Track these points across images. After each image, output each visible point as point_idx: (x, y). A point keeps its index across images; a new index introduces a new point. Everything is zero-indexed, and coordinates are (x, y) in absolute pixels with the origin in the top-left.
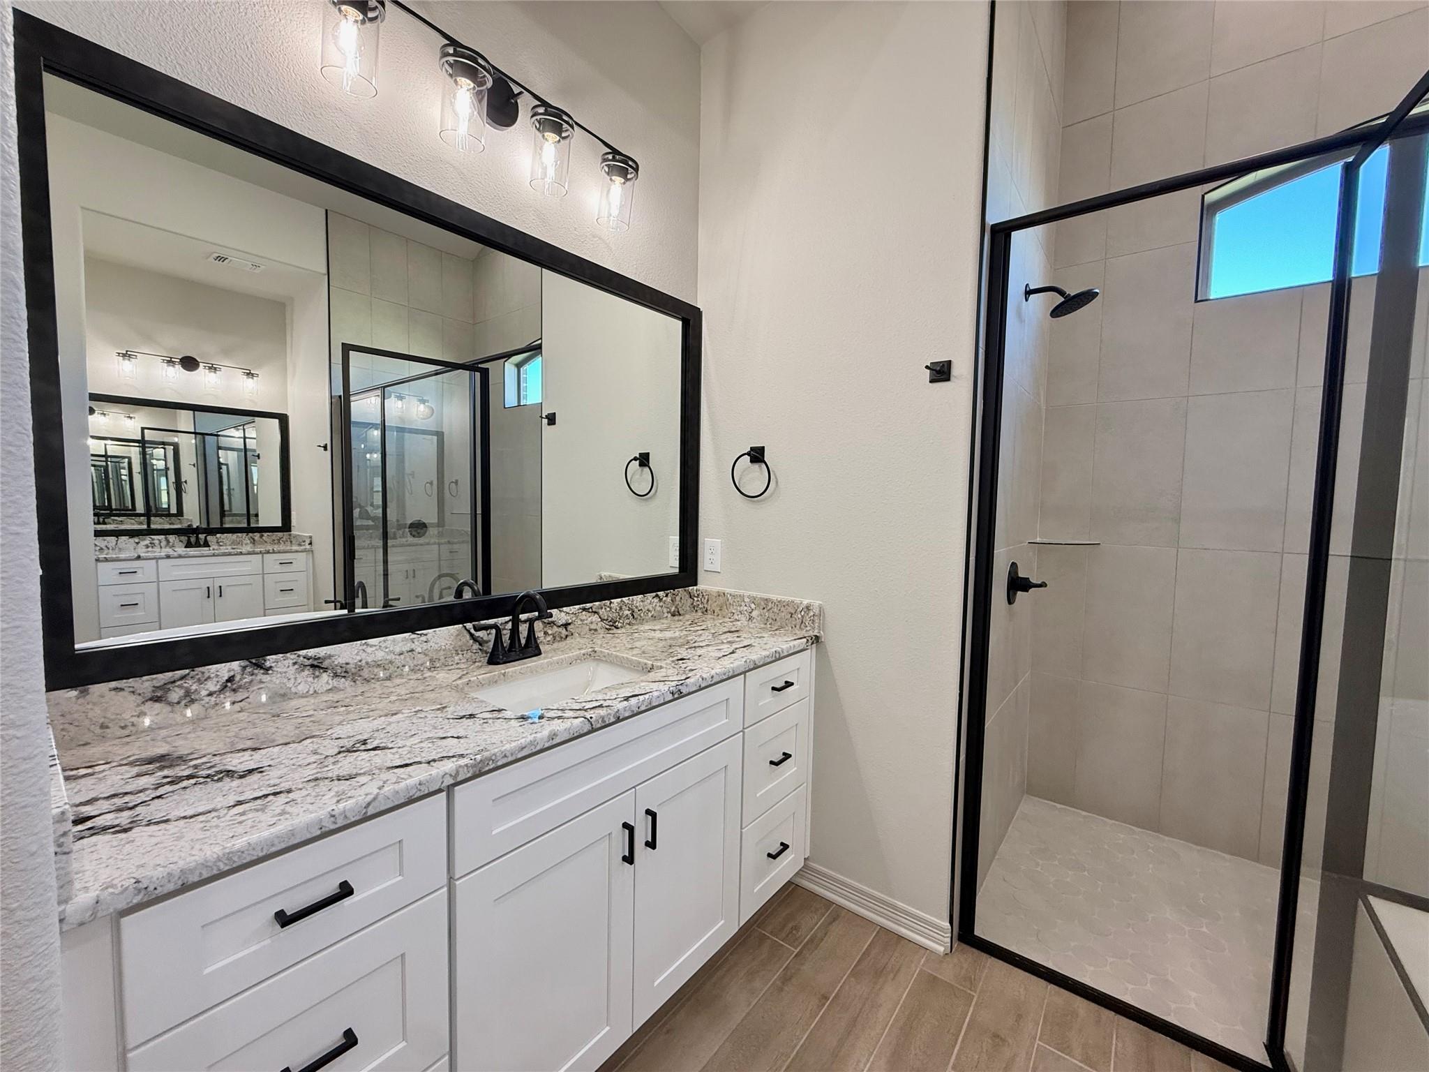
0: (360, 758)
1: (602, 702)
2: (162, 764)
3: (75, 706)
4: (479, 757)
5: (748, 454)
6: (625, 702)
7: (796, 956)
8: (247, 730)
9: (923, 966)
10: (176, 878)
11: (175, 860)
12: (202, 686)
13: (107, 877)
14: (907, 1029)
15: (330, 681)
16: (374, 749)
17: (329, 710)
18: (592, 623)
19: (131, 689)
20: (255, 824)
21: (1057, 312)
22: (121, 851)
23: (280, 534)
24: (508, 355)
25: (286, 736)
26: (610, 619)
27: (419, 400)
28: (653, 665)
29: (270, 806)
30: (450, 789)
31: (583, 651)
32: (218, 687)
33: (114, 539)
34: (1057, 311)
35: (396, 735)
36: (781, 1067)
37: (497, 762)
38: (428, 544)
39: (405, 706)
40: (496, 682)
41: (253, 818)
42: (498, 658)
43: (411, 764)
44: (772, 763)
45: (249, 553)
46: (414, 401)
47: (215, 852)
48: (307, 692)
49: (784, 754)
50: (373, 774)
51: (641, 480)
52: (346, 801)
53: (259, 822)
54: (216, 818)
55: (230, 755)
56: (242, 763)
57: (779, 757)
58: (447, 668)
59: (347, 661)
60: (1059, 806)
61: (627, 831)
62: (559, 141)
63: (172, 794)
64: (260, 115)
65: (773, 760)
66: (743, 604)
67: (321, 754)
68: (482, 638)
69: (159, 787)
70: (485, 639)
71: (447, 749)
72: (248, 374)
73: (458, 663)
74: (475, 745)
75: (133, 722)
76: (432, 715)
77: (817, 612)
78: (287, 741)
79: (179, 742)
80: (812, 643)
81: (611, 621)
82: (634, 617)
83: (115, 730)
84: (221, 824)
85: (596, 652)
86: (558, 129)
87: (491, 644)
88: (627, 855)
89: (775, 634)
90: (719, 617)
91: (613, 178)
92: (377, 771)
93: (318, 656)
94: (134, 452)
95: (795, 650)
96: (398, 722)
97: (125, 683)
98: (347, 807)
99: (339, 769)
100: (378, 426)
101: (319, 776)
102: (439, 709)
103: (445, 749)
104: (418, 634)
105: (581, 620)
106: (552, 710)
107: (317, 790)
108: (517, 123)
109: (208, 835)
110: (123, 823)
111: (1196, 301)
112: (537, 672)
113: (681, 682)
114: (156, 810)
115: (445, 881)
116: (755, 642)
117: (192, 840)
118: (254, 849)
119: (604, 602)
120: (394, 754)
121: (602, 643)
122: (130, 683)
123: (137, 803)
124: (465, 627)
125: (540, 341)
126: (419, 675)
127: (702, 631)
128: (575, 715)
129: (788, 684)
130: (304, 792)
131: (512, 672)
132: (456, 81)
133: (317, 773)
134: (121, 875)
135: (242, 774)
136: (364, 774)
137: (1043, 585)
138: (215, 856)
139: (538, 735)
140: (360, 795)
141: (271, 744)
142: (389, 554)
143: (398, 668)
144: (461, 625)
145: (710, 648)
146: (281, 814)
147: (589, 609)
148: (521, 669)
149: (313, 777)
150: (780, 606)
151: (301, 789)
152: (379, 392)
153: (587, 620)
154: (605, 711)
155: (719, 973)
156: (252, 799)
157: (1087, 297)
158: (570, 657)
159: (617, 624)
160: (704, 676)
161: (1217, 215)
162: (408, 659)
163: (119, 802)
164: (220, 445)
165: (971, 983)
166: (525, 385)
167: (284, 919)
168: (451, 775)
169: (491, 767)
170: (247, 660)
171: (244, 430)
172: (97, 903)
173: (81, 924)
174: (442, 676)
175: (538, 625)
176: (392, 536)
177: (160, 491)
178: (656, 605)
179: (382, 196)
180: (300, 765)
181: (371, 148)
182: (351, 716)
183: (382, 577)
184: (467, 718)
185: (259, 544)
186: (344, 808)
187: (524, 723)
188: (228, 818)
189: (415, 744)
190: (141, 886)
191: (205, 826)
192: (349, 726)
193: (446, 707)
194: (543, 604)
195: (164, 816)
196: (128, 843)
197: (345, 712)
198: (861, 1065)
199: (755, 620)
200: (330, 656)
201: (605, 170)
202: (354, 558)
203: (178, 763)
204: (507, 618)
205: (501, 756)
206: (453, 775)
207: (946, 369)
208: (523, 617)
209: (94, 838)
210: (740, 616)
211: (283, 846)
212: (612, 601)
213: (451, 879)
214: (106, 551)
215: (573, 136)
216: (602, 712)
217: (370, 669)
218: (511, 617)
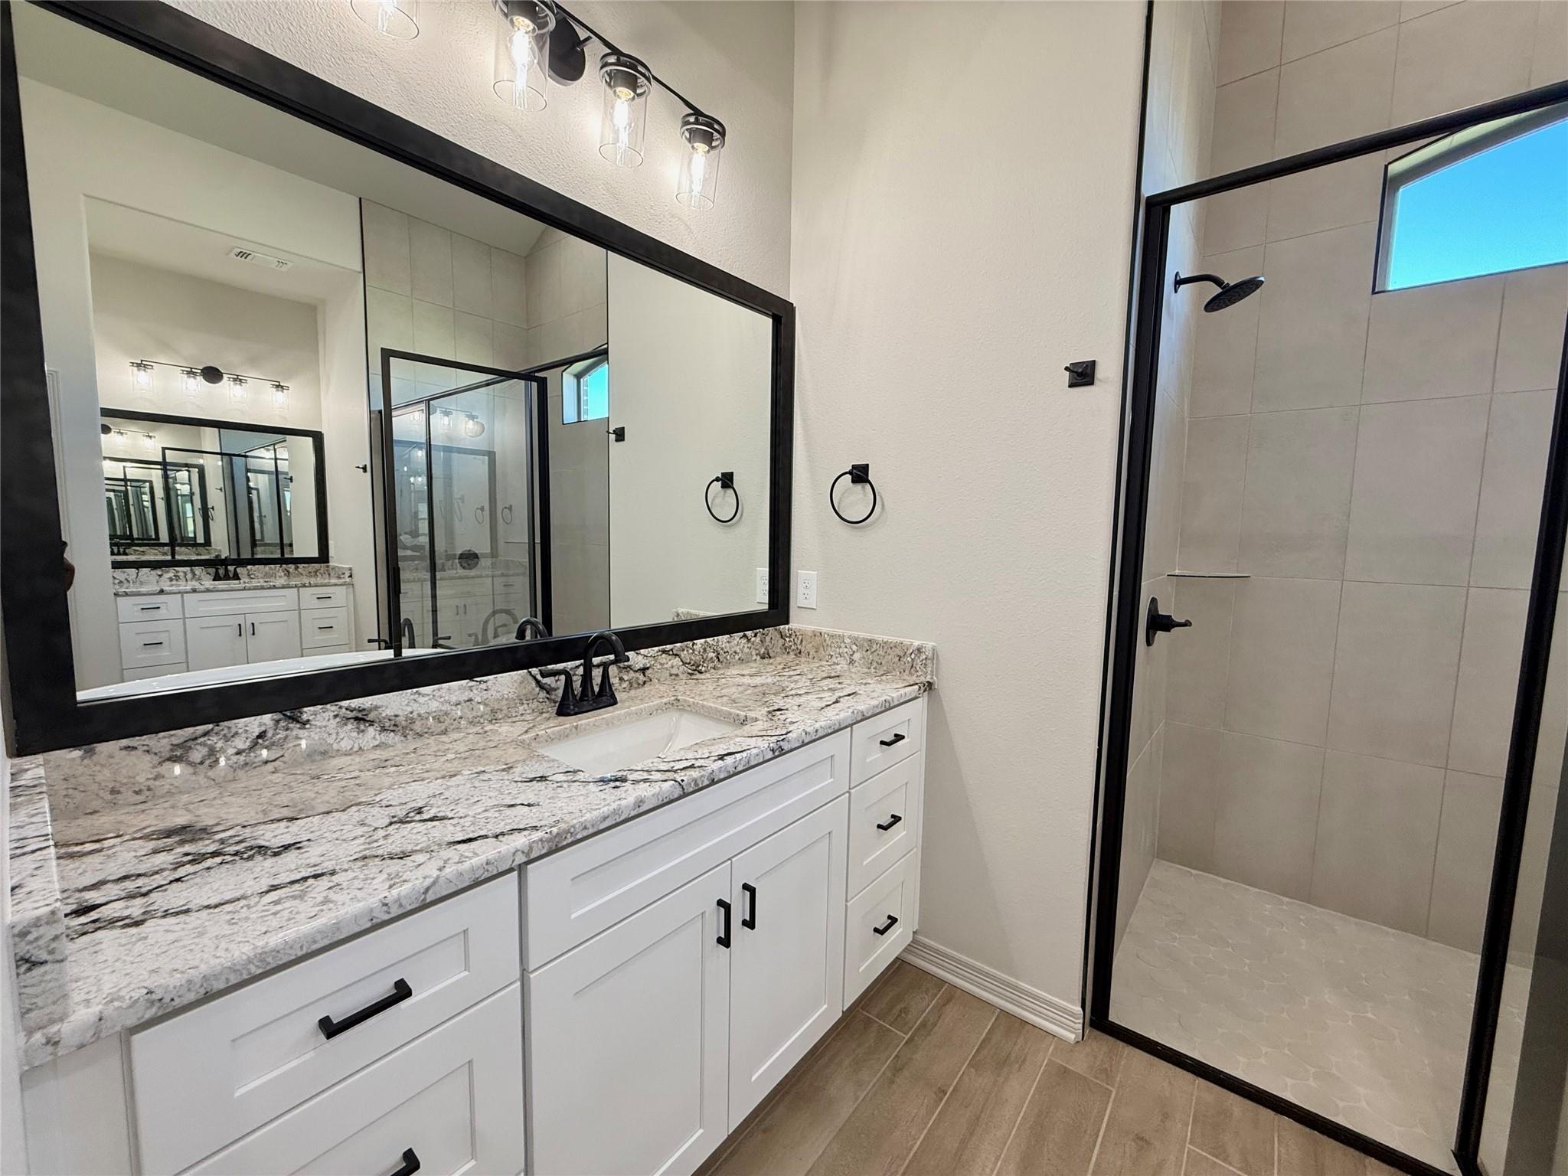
0: (415, 831)
1: (693, 762)
2: (183, 837)
3: (80, 768)
4: (555, 830)
5: (850, 473)
6: (720, 762)
7: (906, 1042)
8: (282, 795)
9: (1052, 1055)
10: (198, 986)
11: (196, 963)
12: (229, 743)
13: (112, 985)
14: (1038, 1129)
15: (377, 736)
16: (431, 820)
17: (378, 771)
18: (672, 667)
19: (146, 748)
20: (293, 916)
21: (1214, 305)
22: (130, 951)
23: (317, 566)
24: (570, 362)
25: (328, 802)
26: (692, 662)
27: (468, 416)
28: (746, 716)
29: (310, 891)
30: (521, 869)
31: (664, 700)
32: (248, 744)
33: (133, 571)
34: (1212, 305)
35: (456, 802)
36: (897, 1172)
37: (576, 835)
38: (481, 577)
39: (465, 766)
40: (567, 736)
41: (290, 908)
42: (569, 708)
43: (475, 839)
44: (880, 826)
45: (283, 587)
46: (462, 417)
47: (243, 953)
48: (351, 749)
49: (893, 816)
50: (432, 851)
51: (724, 503)
52: (401, 886)
53: (297, 913)
54: (245, 908)
55: (263, 827)
56: (276, 836)
57: (886, 820)
58: (510, 720)
59: (396, 713)
60: (1194, 872)
61: (723, 910)
62: (634, 98)
63: (193, 876)
64: (278, 57)
65: (881, 823)
66: (843, 645)
67: (370, 826)
68: (549, 685)
69: (178, 867)
70: (553, 686)
71: (517, 820)
72: (277, 386)
73: (522, 715)
74: (549, 814)
75: (149, 786)
76: (497, 777)
77: (930, 655)
78: (329, 809)
79: (203, 810)
80: (925, 691)
81: (693, 665)
82: (719, 660)
83: (128, 796)
84: (251, 916)
85: (679, 700)
86: (632, 84)
87: (560, 692)
88: (723, 937)
89: (881, 680)
90: (816, 660)
91: (696, 145)
92: (436, 847)
93: (363, 707)
94: (156, 476)
95: (907, 699)
96: (459, 786)
97: (138, 740)
98: (403, 894)
99: (391, 844)
100: (423, 446)
101: (367, 853)
102: (504, 770)
103: (515, 819)
104: (477, 681)
105: (661, 664)
106: (636, 771)
107: (366, 872)
108: (584, 75)
109: (236, 930)
110: (135, 915)
111: (1374, 292)
112: (613, 723)
113: (782, 737)
114: (175, 897)
115: (517, 973)
116: (860, 690)
117: (217, 936)
118: (291, 948)
119: (686, 643)
120: (454, 825)
121: (686, 690)
122: (144, 740)
123: (151, 888)
124: (530, 672)
125: (606, 346)
126: (478, 729)
127: (798, 677)
128: (664, 777)
129: (899, 738)
130: (350, 875)
131: (585, 724)
132: (512, 22)
133: (365, 850)
134: (129, 984)
135: (277, 850)
136: (421, 851)
137: (1187, 624)
138: (245, 957)
139: (623, 802)
140: (416, 879)
141: (310, 813)
142: (437, 589)
143: (455, 720)
144: (526, 671)
145: (809, 697)
146: (323, 903)
147: (669, 651)
148: (596, 721)
149: (361, 855)
150: (885, 647)
151: (347, 870)
152: (423, 406)
153: (667, 663)
154: (697, 773)
155: (822, 1062)
156: (289, 883)
157: (1250, 286)
158: (650, 706)
159: (700, 668)
160: (808, 730)
161: (1401, 190)
162: (466, 710)
163: (130, 886)
164: (248, 467)
165: (1107, 1075)
166: (585, 398)
167: (330, 1029)
168: (523, 852)
169: (570, 841)
170: (280, 712)
171: (275, 450)
172: (100, 1020)
173: (82, 1046)
174: (505, 729)
175: (613, 670)
176: (440, 567)
177: (185, 518)
178: (744, 646)
179: (426, 160)
180: (344, 840)
181: (412, 103)
182: (405, 778)
183: (431, 613)
184: (538, 781)
185: (295, 577)
186: (398, 894)
187: (604, 787)
188: (260, 907)
189: (479, 814)
190: (154, 997)
191: (233, 919)
192: (400, 789)
193: (512, 767)
194: (620, 646)
195: (184, 905)
196: (139, 940)
197: (396, 774)
198: (988, 1170)
199: (856, 664)
200: (376, 708)
201: (686, 137)
202: (400, 593)
203: (201, 837)
204: (578, 662)
205: (581, 828)
206: (526, 851)
207: (1089, 371)
208: (596, 660)
209: (100, 934)
210: (839, 659)
211: (326, 942)
212: (695, 642)
213: (524, 972)
214: (126, 585)
215: (650, 92)
216: (694, 774)
217: (423, 722)
218: (582, 661)
